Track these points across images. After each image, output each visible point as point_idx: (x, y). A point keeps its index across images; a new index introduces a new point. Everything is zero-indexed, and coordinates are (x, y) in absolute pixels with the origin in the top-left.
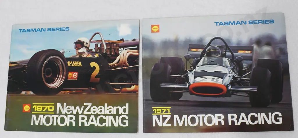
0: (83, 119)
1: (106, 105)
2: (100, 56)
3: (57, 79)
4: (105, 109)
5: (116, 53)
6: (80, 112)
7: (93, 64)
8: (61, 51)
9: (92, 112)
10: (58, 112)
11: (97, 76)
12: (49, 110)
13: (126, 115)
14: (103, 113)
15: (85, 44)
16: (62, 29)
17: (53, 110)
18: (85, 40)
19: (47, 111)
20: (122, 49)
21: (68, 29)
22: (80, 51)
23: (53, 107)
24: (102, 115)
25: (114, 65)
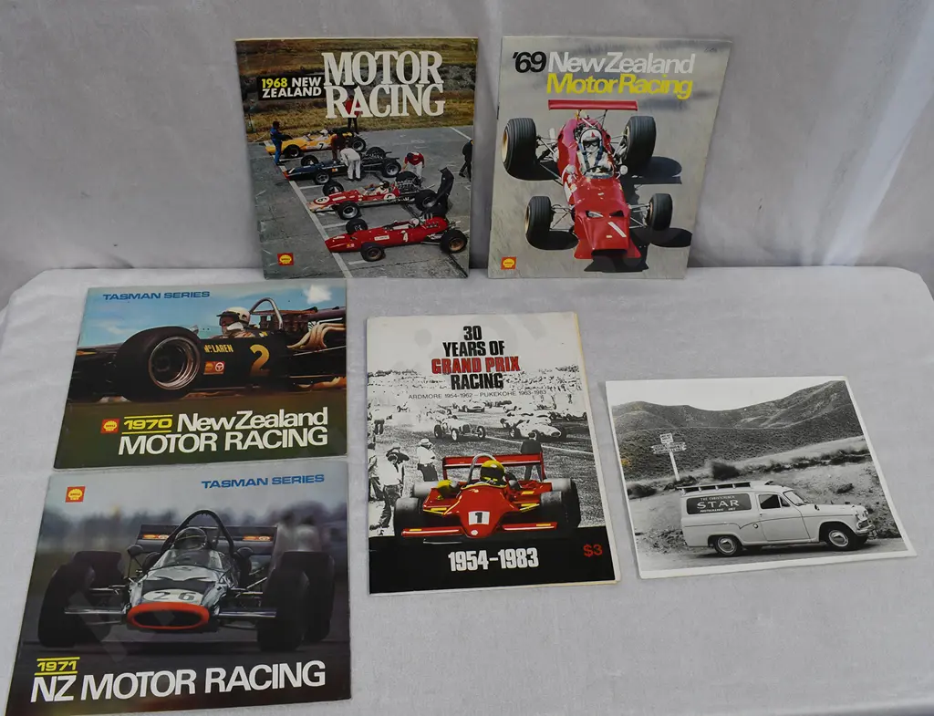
0: (234, 437)
1: (282, 411)
2: (270, 335)
3: (182, 374)
4: (280, 419)
5: (302, 330)
6: (228, 427)
7: (255, 348)
8: (192, 330)
9: (253, 425)
10: (180, 430)
11: (264, 366)
12: (160, 426)
13: (322, 425)
14: (276, 425)
15: (240, 317)
16: (194, 295)
17: (170, 425)
18: (241, 310)
19: (156, 428)
20: (314, 323)
21: (206, 294)
22: (230, 328)
23: (170, 421)
24: (273, 428)
25: (298, 347)
